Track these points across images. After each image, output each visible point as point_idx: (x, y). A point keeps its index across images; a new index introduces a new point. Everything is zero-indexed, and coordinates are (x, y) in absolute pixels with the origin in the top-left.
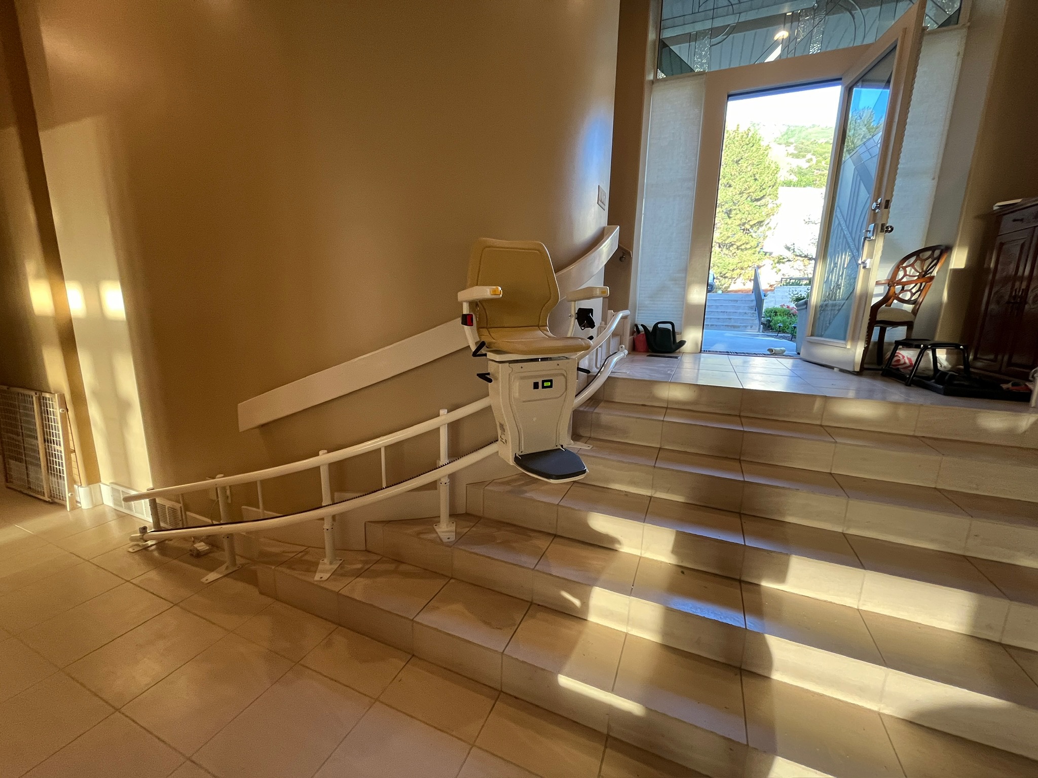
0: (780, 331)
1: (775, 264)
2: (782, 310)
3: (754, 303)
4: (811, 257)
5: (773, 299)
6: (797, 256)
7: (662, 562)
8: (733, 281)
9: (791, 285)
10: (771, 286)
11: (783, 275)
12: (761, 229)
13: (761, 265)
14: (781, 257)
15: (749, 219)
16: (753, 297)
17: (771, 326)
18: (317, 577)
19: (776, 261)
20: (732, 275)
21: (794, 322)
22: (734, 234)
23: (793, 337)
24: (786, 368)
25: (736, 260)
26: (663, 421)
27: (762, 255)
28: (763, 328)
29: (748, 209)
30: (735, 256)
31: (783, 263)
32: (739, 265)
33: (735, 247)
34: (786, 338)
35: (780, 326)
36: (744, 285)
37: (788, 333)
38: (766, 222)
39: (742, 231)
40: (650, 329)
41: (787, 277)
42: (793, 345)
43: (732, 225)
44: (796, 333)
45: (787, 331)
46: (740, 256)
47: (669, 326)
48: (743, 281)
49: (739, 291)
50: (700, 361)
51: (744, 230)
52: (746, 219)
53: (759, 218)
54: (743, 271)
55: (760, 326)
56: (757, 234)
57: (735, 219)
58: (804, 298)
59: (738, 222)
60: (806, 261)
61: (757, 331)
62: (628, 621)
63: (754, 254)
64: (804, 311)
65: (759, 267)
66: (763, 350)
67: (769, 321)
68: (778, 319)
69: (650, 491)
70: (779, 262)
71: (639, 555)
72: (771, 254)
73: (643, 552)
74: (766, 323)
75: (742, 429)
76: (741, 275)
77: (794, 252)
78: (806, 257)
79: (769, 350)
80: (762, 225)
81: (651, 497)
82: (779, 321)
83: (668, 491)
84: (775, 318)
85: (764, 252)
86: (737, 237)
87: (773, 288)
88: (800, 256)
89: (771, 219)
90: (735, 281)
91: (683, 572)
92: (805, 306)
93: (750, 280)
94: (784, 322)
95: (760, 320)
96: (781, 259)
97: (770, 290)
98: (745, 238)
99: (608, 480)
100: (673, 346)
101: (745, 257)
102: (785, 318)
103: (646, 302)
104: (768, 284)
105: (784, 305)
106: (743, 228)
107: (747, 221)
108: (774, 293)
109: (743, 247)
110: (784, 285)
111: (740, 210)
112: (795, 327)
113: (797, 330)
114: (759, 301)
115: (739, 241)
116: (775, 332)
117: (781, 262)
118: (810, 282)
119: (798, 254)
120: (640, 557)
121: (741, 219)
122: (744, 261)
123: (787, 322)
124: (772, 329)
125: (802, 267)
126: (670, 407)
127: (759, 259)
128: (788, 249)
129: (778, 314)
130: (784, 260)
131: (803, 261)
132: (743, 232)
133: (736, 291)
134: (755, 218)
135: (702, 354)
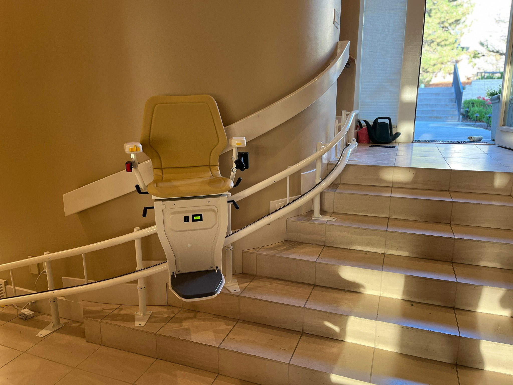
0: (477, 120)
1: (471, 58)
2: (478, 101)
3: (454, 96)
4: (501, 52)
5: (470, 92)
6: (490, 51)
7: (396, 299)
8: (434, 76)
9: (486, 79)
10: (468, 79)
11: (479, 69)
12: (458, 27)
13: (458, 59)
14: (477, 53)
15: (447, 18)
16: (453, 90)
17: (469, 116)
18: (137, 324)
19: (472, 55)
20: (433, 69)
21: (489, 113)
22: (435, 32)
23: (488, 126)
24: (483, 152)
25: (436, 56)
26: (391, 197)
27: (459, 50)
28: (462, 118)
29: (446, 9)
30: (435, 52)
31: (478, 57)
32: (440, 60)
33: (436, 43)
34: (483, 126)
35: (477, 116)
36: (444, 78)
37: (483, 122)
38: (462, 21)
39: (441, 28)
40: (371, 123)
41: (482, 71)
42: (488, 133)
43: (433, 24)
44: (491, 122)
45: (483, 120)
46: (441, 52)
47: (387, 121)
48: (443, 75)
49: (440, 84)
50: (412, 149)
51: (443, 27)
52: (445, 18)
53: (456, 16)
54: (443, 66)
55: (459, 116)
56: (454, 31)
57: (435, 18)
58: (497, 94)
59: (438, 21)
60: (498, 56)
61: (457, 120)
62: (375, 339)
63: (453, 49)
64: (497, 104)
65: (457, 62)
66: (464, 138)
67: (467, 112)
68: (475, 109)
69: (384, 250)
70: (474, 57)
71: (379, 295)
72: (468, 49)
73: (382, 292)
74: (464, 113)
75: (452, 201)
76: (442, 70)
77: (487, 47)
78: (497, 52)
79: (469, 138)
80: (459, 23)
81: (384, 254)
82: (476, 112)
83: (398, 248)
84: (473, 109)
85: (461, 47)
86: (437, 34)
87: (470, 81)
88: (493, 51)
89: (466, 18)
90: (436, 74)
91: (412, 305)
92: (498, 100)
93: (450, 74)
94: (480, 112)
95: (459, 110)
96: (476, 54)
97: (468, 83)
98: (444, 35)
99: (351, 244)
100: (391, 138)
101: (444, 52)
102: (482, 108)
103: (367, 101)
104: (466, 77)
105: (480, 97)
106: (442, 25)
107: (445, 20)
108: (471, 86)
109: (443, 43)
110: (479, 78)
111: (439, 10)
112: (490, 117)
113: (492, 119)
114: (459, 94)
115: (439, 38)
116: (473, 121)
117: (476, 57)
118: (502, 76)
119: (491, 50)
120: (380, 297)
121: (440, 18)
122: (444, 57)
123: (483, 112)
124: (470, 119)
125: (495, 62)
126: (393, 186)
127: (457, 55)
128: (482, 44)
129: (475, 105)
130: (479, 55)
131: (495, 56)
132: (442, 30)
133: (437, 85)
134: (452, 17)
135: (414, 144)
